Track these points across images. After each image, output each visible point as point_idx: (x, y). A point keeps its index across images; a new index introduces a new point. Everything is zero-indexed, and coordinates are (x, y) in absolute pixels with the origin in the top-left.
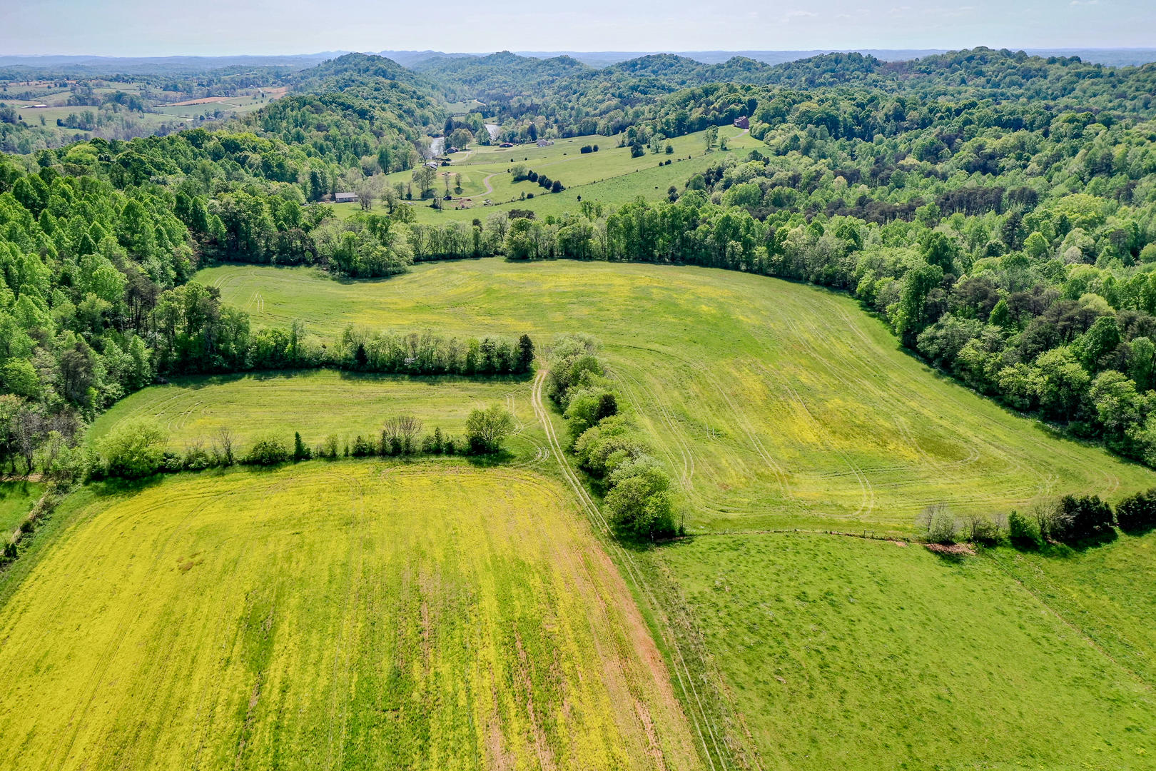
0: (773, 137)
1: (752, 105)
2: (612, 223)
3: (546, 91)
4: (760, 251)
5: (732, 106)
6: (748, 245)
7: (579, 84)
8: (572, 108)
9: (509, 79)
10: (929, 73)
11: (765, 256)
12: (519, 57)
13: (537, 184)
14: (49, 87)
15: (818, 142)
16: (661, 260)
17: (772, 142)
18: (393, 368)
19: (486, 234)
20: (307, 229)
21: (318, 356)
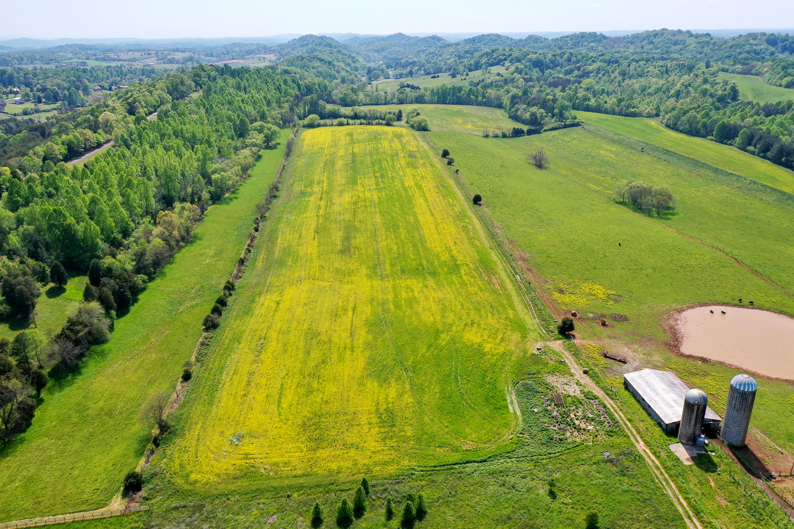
0: (511, 68)
3: (422, 55)
4: (480, 98)
5: (500, 57)
6: (477, 97)
7: (440, 51)
8: (433, 63)
9: (401, 50)
10: (632, 43)
11: (481, 100)
13: (409, 88)
14: (142, 55)
18: (363, 117)
19: (389, 97)
20: (330, 92)
21: (345, 115)
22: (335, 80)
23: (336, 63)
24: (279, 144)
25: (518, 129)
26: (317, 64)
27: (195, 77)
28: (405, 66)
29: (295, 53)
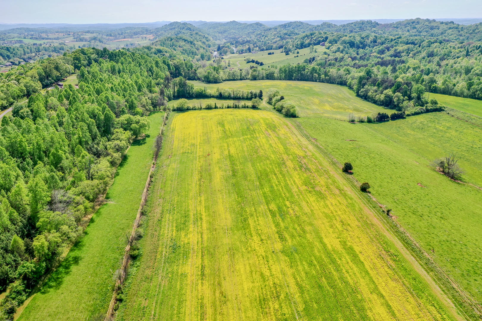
0: (332, 48)
1: (327, 38)
2: (281, 70)
4: (323, 76)
5: (320, 39)
6: (319, 75)
7: (264, 33)
8: (263, 42)
9: (237, 32)
10: (397, 28)
11: (324, 77)
12: (239, 23)
13: (255, 63)
15: (346, 49)
16: (294, 80)
17: (332, 50)
18: (229, 98)
19: (244, 73)
20: (195, 70)
21: (210, 95)
22: (196, 56)
23: (195, 42)
24: (148, 136)
25: (383, 114)
26: (182, 43)
27: (74, 60)
28: (243, 43)
29: (166, 34)
